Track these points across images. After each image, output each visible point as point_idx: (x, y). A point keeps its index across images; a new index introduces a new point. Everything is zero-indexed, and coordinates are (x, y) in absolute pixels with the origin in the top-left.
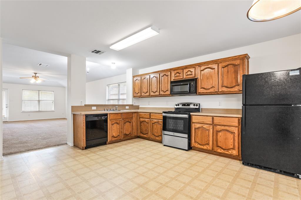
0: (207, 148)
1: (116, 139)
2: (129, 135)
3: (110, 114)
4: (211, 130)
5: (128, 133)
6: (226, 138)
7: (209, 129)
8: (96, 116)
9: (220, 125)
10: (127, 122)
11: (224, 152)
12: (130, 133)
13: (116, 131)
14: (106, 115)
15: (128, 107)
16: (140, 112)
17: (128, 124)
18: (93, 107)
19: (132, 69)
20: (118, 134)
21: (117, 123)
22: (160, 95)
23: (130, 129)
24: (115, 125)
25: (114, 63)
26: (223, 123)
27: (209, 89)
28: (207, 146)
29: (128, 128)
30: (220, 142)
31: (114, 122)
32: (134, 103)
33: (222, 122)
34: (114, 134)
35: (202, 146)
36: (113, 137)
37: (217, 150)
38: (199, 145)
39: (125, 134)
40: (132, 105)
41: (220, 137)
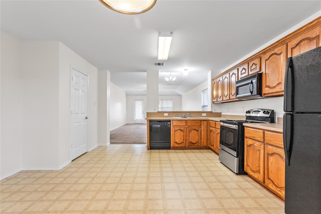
0: (257, 177)
1: (179, 145)
2: (195, 143)
3: (173, 120)
4: (262, 151)
5: (194, 142)
6: (278, 168)
7: (259, 148)
8: (159, 122)
9: (272, 145)
10: (194, 129)
11: (276, 190)
12: (198, 142)
13: (179, 138)
14: (169, 121)
15: (205, 114)
16: (210, 120)
17: (194, 132)
18: (165, 114)
19: (211, 71)
20: (182, 141)
21: (181, 130)
22: (230, 99)
23: (197, 138)
24: (179, 131)
25: (187, 70)
26: (274, 142)
27: (275, 87)
28: (258, 174)
29: (194, 137)
30: (271, 172)
31: (177, 129)
32: (214, 109)
33: (273, 140)
34: (177, 141)
35: (253, 173)
36: (176, 143)
37: (268, 184)
38: (250, 171)
39: (190, 142)
40: (211, 112)
41: (272, 163)
